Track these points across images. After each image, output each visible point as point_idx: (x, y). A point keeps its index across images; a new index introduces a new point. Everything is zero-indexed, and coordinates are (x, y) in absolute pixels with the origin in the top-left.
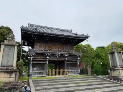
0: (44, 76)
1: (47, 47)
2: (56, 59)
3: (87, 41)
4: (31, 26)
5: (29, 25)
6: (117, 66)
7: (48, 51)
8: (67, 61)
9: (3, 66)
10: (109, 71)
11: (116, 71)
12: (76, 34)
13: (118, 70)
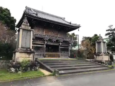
0: (41, 57)
1: (44, 32)
2: (52, 44)
3: (79, 30)
4: (29, 10)
5: (26, 8)
6: (101, 53)
7: (46, 37)
8: (61, 46)
9: (23, 48)
10: (95, 56)
11: (100, 56)
12: (70, 23)
13: (101, 55)
